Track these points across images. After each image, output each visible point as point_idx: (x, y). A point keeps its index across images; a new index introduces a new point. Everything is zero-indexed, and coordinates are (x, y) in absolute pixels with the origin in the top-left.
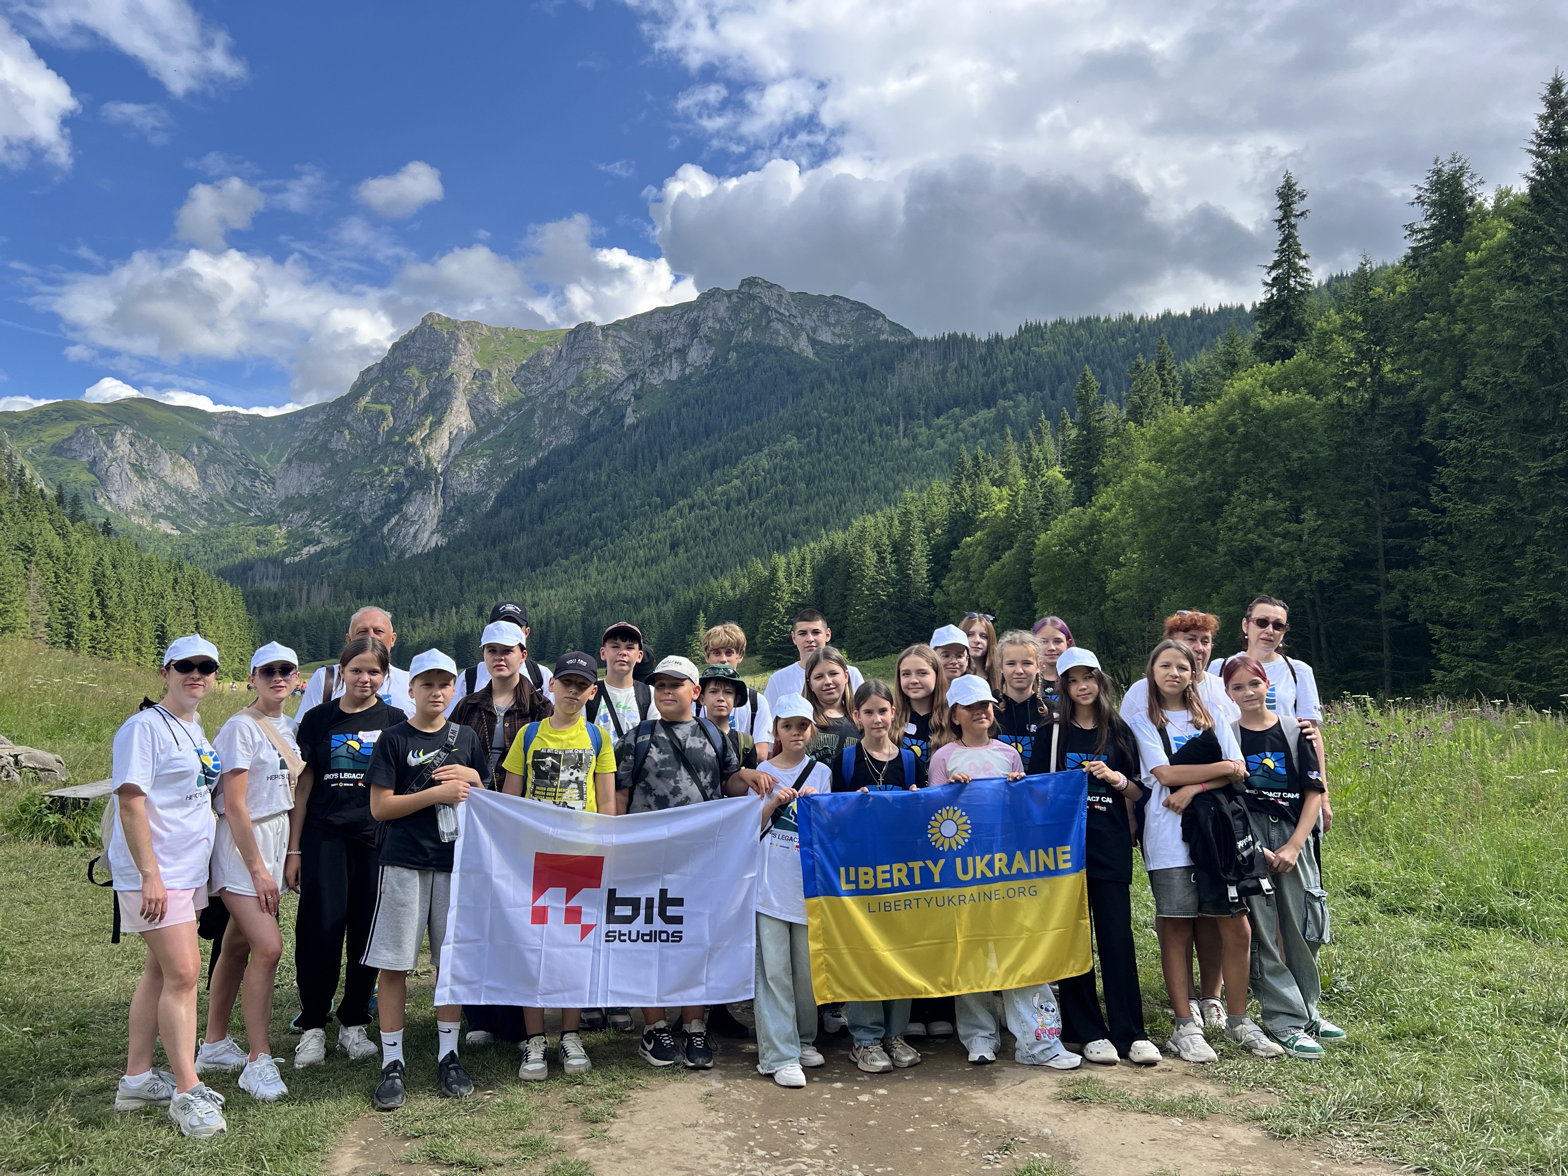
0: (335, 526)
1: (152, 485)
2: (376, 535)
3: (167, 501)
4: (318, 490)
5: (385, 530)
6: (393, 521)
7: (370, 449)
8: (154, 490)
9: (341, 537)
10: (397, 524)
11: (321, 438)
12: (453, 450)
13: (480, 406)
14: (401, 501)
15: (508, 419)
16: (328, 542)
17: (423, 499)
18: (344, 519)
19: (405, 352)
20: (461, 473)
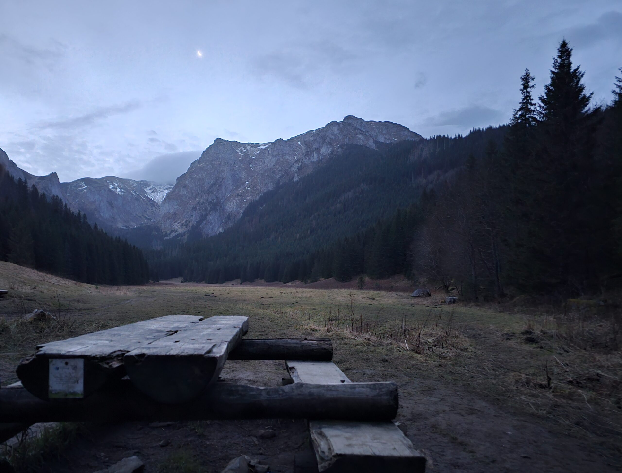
0: (182, 225)
2: (198, 229)
4: (176, 211)
5: (201, 226)
7: (195, 194)
9: (185, 229)
10: (205, 224)
12: (226, 194)
15: (248, 181)
16: (180, 231)
17: (215, 214)
18: (186, 222)
19: (208, 155)
20: (230, 203)
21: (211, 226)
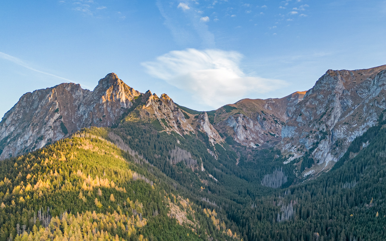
0: (298, 150)
1: (248, 131)
2: (310, 155)
3: (253, 136)
4: (293, 136)
5: (313, 154)
6: (316, 150)
7: (309, 122)
8: (249, 133)
9: (300, 154)
10: (317, 151)
11: (294, 117)
12: (335, 121)
13: (345, 103)
14: (318, 143)
15: (354, 108)
16: (296, 156)
17: (325, 142)
18: (301, 147)
19: (320, 85)
20: (338, 131)
21: (321, 153)
